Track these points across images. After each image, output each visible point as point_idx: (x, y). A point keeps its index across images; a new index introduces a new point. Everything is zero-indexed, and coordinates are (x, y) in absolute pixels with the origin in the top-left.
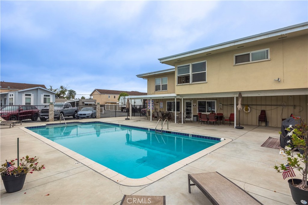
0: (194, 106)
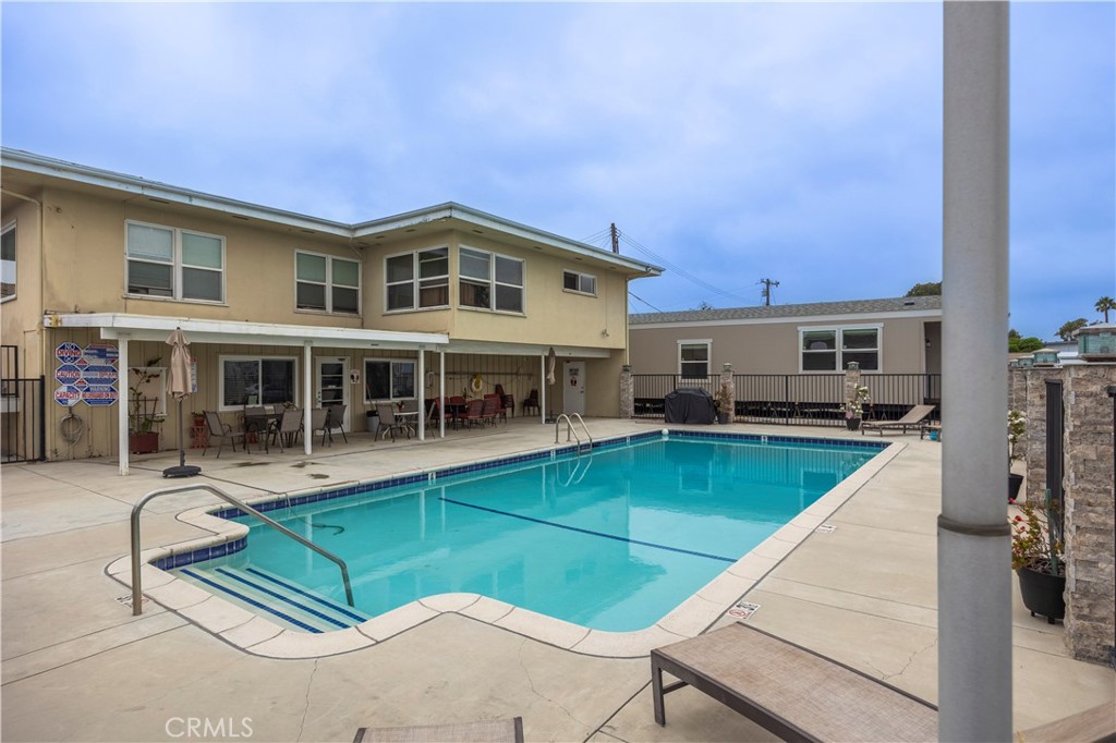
0: (352, 377)
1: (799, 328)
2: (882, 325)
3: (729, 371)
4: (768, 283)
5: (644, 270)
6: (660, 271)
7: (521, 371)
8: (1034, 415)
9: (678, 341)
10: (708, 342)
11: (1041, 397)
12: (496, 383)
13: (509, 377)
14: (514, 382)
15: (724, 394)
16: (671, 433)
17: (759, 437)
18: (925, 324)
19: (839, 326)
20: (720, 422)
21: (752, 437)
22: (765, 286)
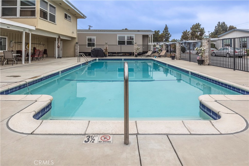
1: (117, 35)
2: (134, 35)
3: (107, 44)
4: (90, 26)
5: (83, 16)
6: (86, 17)
7: (41, 43)
8: (206, 48)
9: (87, 37)
10: (95, 37)
11: (207, 44)
12: (34, 47)
13: (37, 45)
14: (39, 47)
15: (106, 50)
16: (99, 59)
17: (122, 59)
18: (143, 35)
19: (126, 35)
20: (105, 57)
21: (120, 59)
22: (89, 27)
